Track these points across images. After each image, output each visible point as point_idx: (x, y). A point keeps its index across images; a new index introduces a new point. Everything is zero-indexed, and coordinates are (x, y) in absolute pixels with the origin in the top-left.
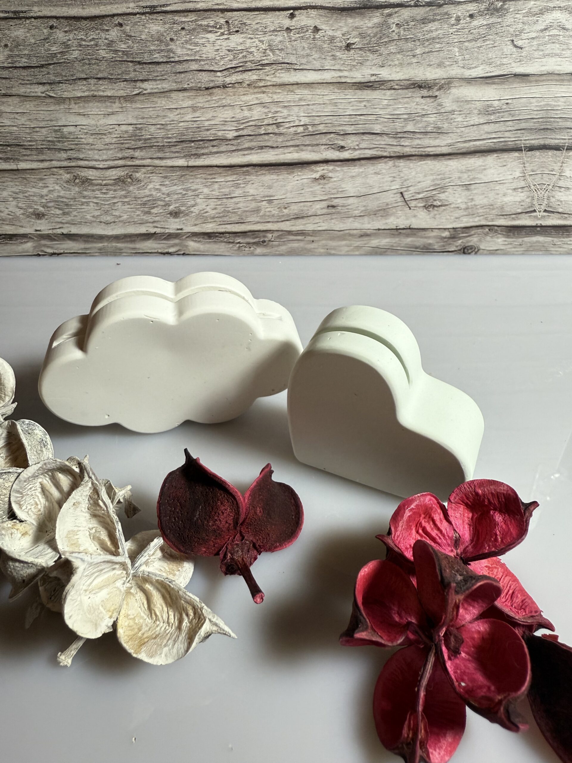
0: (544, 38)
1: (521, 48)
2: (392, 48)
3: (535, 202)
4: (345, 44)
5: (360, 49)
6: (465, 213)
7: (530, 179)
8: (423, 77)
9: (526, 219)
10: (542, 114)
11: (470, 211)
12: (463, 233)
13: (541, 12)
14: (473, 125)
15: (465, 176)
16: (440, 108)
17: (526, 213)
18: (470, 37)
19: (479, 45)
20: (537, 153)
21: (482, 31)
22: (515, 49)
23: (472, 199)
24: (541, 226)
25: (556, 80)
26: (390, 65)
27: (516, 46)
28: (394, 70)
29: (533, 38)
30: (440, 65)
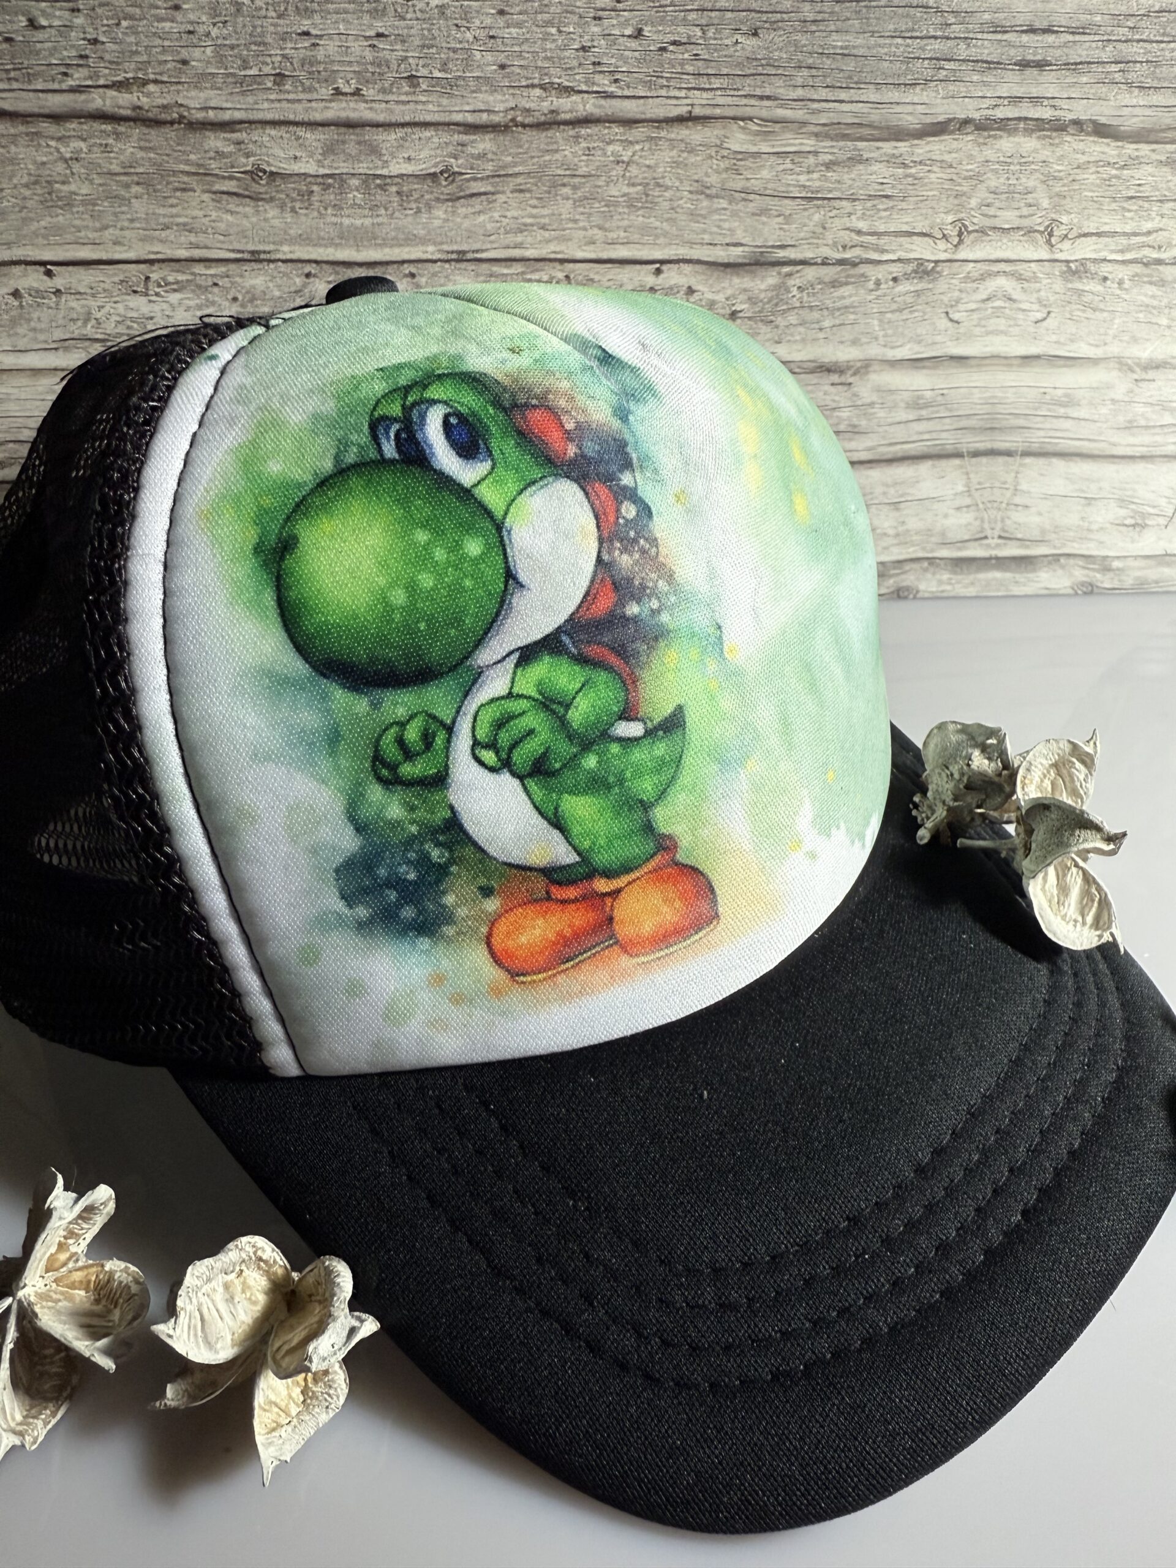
0: (986, 309)
1: (958, 322)
2: (792, 319)
3: (986, 526)
4: (729, 312)
5: (750, 318)
6: (895, 542)
7: (977, 495)
8: (834, 359)
9: (975, 549)
10: (987, 408)
11: (902, 537)
12: (894, 568)
13: (982, 278)
14: (899, 423)
15: (892, 491)
16: (855, 399)
17: (976, 540)
18: (894, 306)
19: (905, 317)
20: (984, 460)
21: (909, 299)
22: (950, 324)
23: (903, 523)
24: (997, 558)
25: (1004, 365)
26: (789, 341)
27: (951, 320)
28: (795, 347)
29: (972, 311)
30: (855, 342)
